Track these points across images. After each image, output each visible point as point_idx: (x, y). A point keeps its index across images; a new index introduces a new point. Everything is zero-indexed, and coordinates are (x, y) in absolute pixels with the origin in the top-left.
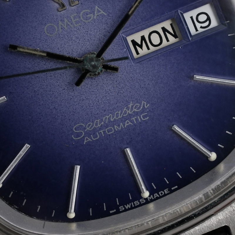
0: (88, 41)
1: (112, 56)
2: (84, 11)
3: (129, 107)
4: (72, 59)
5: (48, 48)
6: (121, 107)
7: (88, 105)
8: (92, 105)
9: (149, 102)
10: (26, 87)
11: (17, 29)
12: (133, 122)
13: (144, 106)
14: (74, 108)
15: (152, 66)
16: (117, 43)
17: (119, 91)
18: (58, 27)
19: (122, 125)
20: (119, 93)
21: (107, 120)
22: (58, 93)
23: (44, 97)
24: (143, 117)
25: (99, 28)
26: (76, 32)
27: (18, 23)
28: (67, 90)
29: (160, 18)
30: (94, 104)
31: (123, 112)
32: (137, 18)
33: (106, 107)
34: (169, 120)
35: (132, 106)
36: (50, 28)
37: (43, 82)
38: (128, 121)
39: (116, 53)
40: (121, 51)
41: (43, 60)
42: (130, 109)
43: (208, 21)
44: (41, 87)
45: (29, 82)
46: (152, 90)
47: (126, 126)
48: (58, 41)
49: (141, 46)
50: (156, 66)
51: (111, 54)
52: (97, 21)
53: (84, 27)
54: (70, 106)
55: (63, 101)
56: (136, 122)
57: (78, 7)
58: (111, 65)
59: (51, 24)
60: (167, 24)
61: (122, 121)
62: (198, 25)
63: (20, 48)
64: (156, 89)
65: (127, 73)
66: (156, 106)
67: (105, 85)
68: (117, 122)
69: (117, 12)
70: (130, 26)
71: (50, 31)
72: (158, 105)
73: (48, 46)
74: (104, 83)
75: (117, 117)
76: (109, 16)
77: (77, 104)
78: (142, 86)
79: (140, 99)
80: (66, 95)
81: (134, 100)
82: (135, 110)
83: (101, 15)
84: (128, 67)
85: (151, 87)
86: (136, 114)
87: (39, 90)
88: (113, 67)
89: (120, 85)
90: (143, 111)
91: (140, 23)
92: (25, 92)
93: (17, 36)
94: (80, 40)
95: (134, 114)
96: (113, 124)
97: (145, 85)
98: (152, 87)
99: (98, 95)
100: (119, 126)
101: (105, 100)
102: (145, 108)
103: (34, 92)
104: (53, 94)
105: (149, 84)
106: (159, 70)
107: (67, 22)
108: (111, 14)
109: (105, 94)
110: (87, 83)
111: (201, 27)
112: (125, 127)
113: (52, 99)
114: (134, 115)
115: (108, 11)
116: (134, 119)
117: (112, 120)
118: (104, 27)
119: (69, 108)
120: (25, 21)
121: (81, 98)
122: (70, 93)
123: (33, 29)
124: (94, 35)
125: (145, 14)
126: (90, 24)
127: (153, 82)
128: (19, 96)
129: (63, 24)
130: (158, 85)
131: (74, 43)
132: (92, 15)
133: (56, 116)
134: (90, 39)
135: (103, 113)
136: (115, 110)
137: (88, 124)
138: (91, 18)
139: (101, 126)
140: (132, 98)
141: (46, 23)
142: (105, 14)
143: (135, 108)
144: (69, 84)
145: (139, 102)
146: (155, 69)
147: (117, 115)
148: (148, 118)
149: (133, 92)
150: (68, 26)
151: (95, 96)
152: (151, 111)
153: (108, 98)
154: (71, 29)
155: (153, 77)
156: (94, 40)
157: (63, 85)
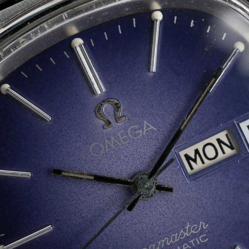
0: (138, 160)
1: (164, 174)
2: (132, 127)
3: (186, 229)
4: (122, 181)
5: (95, 169)
6: (177, 230)
7: (141, 229)
8: (146, 228)
9: (208, 222)
10: (73, 213)
11: (60, 151)
12: (191, 244)
13: (202, 227)
14: (127, 233)
15: (209, 183)
17: (174, 212)
18: (105, 146)
20: (174, 213)
21: (163, 244)
22: (108, 218)
23: (93, 224)
24: (202, 239)
25: (149, 144)
26: (124, 151)
27: (61, 144)
29: (215, 130)
30: (147, 228)
31: (180, 235)
32: (189, 132)
33: (161, 230)
34: (230, 240)
35: (190, 228)
36: (96, 148)
37: (92, 206)
38: (185, 244)
39: (169, 171)
40: (174, 169)
41: (90, 183)
42: (187, 230)
44: (89, 213)
45: (76, 207)
46: (210, 208)
48: (106, 161)
49: (195, 161)
50: (213, 183)
52: (147, 137)
53: (132, 144)
54: (121, 232)
55: (114, 226)
56: (195, 245)
57: (125, 123)
58: (164, 186)
59: (97, 143)
60: (222, 136)
61: (179, 244)
63: (65, 172)
64: (215, 207)
65: (182, 192)
66: (215, 226)
67: (159, 206)
68: (174, 246)
69: (168, 127)
70: (183, 141)
71: (96, 151)
72: (218, 225)
73: (95, 167)
74: (157, 205)
75: (174, 240)
76: (159, 131)
77: (129, 229)
78: (199, 205)
79: (197, 220)
81: (191, 221)
82: (193, 232)
83: (150, 130)
84: (182, 185)
85: (208, 205)
86: (194, 236)
87: (87, 216)
88: (168, 188)
89: (175, 206)
90: (201, 232)
91: (193, 137)
92: (72, 219)
93: (61, 158)
94: (129, 159)
95: (192, 236)
97: (202, 204)
98: (210, 206)
99: (151, 218)
101: (159, 223)
102: (203, 229)
103: (82, 218)
104: (103, 219)
105: (206, 202)
106: (216, 187)
107: (114, 140)
108: (161, 129)
109: (159, 216)
110: (139, 205)
113: (102, 224)
114: (192, 237)
115: (158, 126)
116: (192, 241)
117: (168, 244)
118: (154, 144)
120: (69, 142)
121: (134, 222)
122: (121, 217)
123: (78, 150)
124: (144, 152)
125: (199, 126)
126: (140, 140)
127: (211, 200)
128: (66, 224)
129: (110, 142)
130: (216, 203)
131: (123, 162)
132: (141, 131)
133: (107, 243)
134: (140, 157)
135: (158, 237)
136: (171, 233)
138: (140, 134)
140: (188, 219)
141: (91, 143)
142: (155, 129)
143: (193, 230)
144: (119, 207)
145: (197, 222)
146: (213, 186)
147: (174, 238)
148: (207, 240)
149: (189, 212)
150: (115, 144)
151: (148, 218)
152: (210, 232)
153: (163, 221)
154: (118, 147)
155: (211, 195)
156: (145, 158)
157: (113, 209)
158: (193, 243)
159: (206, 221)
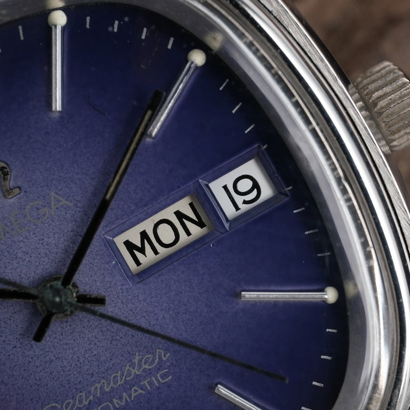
0: (46, 256)
1: (91, 277)
2: (31, 204)
3: (135, 363)
4: (21, 293)
6: (120, 365)
7: (61, 369)
8: (69, 367)
9: (169, 349)
12: (144, 388)
14: (38, 378)
15: (165, 285)
16: (97, 253)
17: (113, 337)
19: (127, 397)
20: (112, 340)
21: (99, 391)
22: (5, 355)
24: (162, 377)
25: (63, 230)
26: (22, 244)
28: (20, 347)
29: (168, 198)
30: (71, 366)
31: (125, 373)
32: (127, 204)
33: (93, 369)
34: (208, 375)
35: (140, 361)
38: (135, 387)
39: (99, 271)
40: (107, 266)
42: (136, 365)
43: (256, 189)
46: (171, 326)
47: (133, 396)
49: (142, 250)
50: (173, 284)
51: (90, 273)
52: (58, 218)
53: (35, 232)
54: (29, 376)
55: (16, 367)
56: (151, 388)
57: (20, 198)
58: (91, 296)
60: (183, 206)
61: (125, 389)
62: (239, 199)
64: (178, 324)
65: (122, 303)
66: (181, 355)
67: (86, 329)
68: (117, 392)
69: (91, 198)
70: (118, 219)
74: (84, 327)
75: (115, 383)
76: (77, 207)
77: (41, 371)
78: (152, 323)
79: (151, 346)
80: (20, 357)
81: (141, 349)
82: (146, 367)
83: (62, 206)
84: (122, 292)
85: (168, 322)
86: (149, 373)
88: (96, 298)
89: (113, 327)
90: (160, 367)
91: (133, 212)
94: (31, 257)
95: (144, 374)
96: (110, 396)
97: (157, 321)
98: (170, 322)
99: (76, 349)
100: (121, 398)
101: (89, 356)
102: (162, 360)
105: (163, 317)
106: (178, 291)
107: (5, 227)
108: (80, 203)
109: (89, 345)
110: (54, 330)
111: (245, 202)
112: (132, 399)
114: (146, 375)
115: (73, 199)
116: (146, 382)
117: (107, 390)
118: (71, 228)
119: (28, 379)
121: (48, 358)
122: (26, 352)
124: (55, 244)
125: (141, 194)
126: (46, 225)
127: (171, 312)
130: (180, 317)
131: (21, 263)
132: (46, 209)
133: (8, 397)
134: (50, 252)
135: (89, 379)
136: (110, 372)
137: (66, 403)
138: (45, 215)
139: (89, 404)
140: (137, 346)
142: (70, 204)
143: (145, 363)
144: (22, 336)
145: (151, 351)
146: (172, 289)
147: (115, 380)
148: (170, 378)
149: (138, 336)
150: (6, 234)
151: (71, 351)
152: (174, 364)
153: (95, 352)
154: (12, 239)
155: (170, 304)
156: (56, 253)
157: (12, 340)
158: (147, 385)
159: (166, 348)
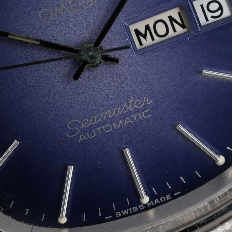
0: (87, 29)
3: (130, 103)
4: (68, 48)
5: (43, 35)
6: (121, 103)
7: (84, 99)
8: (89, 99)
9: (152, 98)
10: (17, 78)
11: (9, 14)
12: (133, 119)
13: (146, 102)
14: (69, 103)
15: (156, 58)
16: (118, 32)
17: (119, 85)
18: (54, 13)
19: (122, 123)
20: (119, 87)
21: (105, 116)
22: (52, 85)
23: (36, 90)
24: (145, 114)
25: (99, 14)
26: (73, 19)
27: (10, 7)
28: (61, 82)
29: (166, 5)
30: (91, 99)
31: (123, 108)
32: (141, 5)
33: (104, 103)
34: (173, 118)
35: (133, 102)
36: (45, 14)
37: (36, 73)
38: (128, 118)
39: (117, 44)
40: (123, 41)
41: (36, 49)
42: (131, 105)
43: (220, 10)
44: (33, 79)
45: (20, 72)
46: (156, 84)
47: (125, 123)
48: (54, 28)
49: (145, 37)
50: (161, 58)
51: (112, 44)
52: (97, 7)
53: (82, 13)
54: (64, 100)
55: (57, 94)
56: (137, 120)
58: (110, 56)
59: (47, 9)
60: (174, 13)
61: (121, 118)
62: (209, 15)
63: (11, 35)
64: (160, 83)
65: (128, 65)
66: (159, 103)
67: (104, 77)
68: (116, 119)
70: (134, 13)
71: (45, 17)
72: (162, 101)
73: (42, 33)
74: (102, 76)
75: (116, 113)
76: (110, 2)
77: (72, 99)
78: (144, 80)
79: (142, 95)
80: (61, 88)
81: (135, 95)
82: (137, 107)
83: (101, 0)
84: (129, 59)
85: (154, 81)
86: (137, 111)
87: (31, 81)
88: (114, 58)
89: (120, 79)
90: (145, 108)
91: (144, 10)
92: (16, 83)
93: (9, 21)
94: (77, 28)
95: (135, 111)
96: (112, 121)
97: (147, 80)
98: (155, 82)
99: (95, 89)
100: (118, 123)
101: (103, 95)
102: (147, 104)
103: (26, 83)
104: (46, 86)
105: (152, 78)
107: (64, 7)
109: (104, 87)
110: (84, 75)
111: (212, 17)
112: (125, 125)
113: (45, 91)
114: (135, 112)
116: (134, 116)
117: (110, 117)
118: (104, 14)
119: (63, 102)
120: (18, 5)
121: (77, 92)
123: (27, 15)
124: (93, 22)
126: (90, 10)
127: (157, 76)
128: (9, 88)
129: (60, 9)
130: (162, 80)
131: (71, 30)
133: (49, 111)
134: (89, 26)
135: (100, 109)
136: (114, 106)
137: (84, 120)
138: (90, 4)
139: (98, 123)
140: (133, 93)
141: (40, 8)
143: (136, 104)
144: (64, 76)
145: (141, 97)
146: (160, 62)
147: (116, 111)
148: (150, 116)
149: (134, 87)
150: (64, 11)
151: (92, 89)
152: (154, 108)
153: (107, 93)
154: (68, 15)
155: (157, 71)
156: (93, 28)
157: (58, 77)
158: (135, 118)
159: (150, 97)
